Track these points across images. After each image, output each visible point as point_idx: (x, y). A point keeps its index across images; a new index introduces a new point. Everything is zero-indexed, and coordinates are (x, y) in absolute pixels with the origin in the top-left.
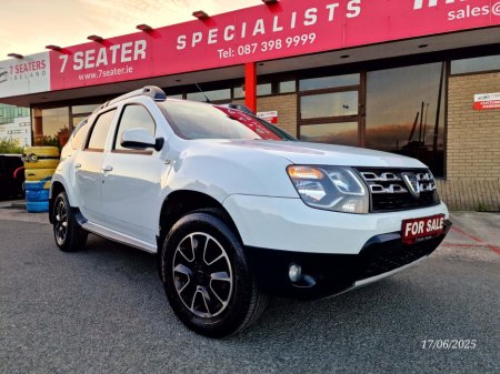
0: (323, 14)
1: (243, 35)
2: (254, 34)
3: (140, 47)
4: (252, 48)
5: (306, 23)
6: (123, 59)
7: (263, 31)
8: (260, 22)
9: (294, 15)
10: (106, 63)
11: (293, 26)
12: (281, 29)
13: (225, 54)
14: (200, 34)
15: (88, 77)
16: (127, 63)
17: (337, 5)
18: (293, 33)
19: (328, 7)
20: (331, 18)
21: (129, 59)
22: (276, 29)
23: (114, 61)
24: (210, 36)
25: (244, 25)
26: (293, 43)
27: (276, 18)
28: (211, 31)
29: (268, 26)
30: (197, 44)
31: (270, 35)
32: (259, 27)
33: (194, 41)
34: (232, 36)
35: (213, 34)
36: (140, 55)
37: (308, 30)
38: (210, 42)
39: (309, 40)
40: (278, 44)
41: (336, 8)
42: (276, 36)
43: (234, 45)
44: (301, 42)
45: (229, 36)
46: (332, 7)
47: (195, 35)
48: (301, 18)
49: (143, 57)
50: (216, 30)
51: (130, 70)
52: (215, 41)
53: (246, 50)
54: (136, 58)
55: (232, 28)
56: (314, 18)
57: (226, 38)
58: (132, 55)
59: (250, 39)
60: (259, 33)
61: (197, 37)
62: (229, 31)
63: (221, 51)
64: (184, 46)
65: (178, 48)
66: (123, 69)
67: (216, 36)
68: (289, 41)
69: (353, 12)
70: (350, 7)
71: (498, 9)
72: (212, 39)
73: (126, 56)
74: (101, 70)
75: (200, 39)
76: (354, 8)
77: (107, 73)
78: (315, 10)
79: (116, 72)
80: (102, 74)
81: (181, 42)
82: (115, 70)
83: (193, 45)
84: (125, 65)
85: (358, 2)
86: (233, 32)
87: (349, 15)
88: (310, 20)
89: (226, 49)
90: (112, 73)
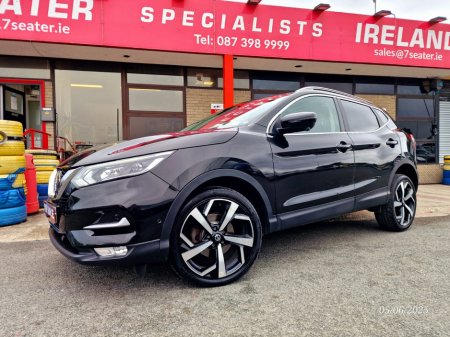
0: (295, 27)
1: (223, 26)
2: (234, 28)
3: (83, 5)
4: (232, 41)
5: (282, 31)
6: (52, 13)
7: (242, 27)
8: (240, 18)
9: (271, 21)
10: (18, 11)
11: (270, 30)
12: (259, 30)
13: (203, 41)
14: (173, 12)
16: (60, 20)
17: (305, 23)
18: (270, 37)
19: (299, 22)
20: (301, 33)
21: (64, 16)
22: (255, 29)
24: (185, 18)
25: (224, 17)
26: (271, 46)
27: (255, 20)
28: (186, 13)
29: (248, 24)
30: (167, 21)
31: (249, 34)
32: (240, 24)
33: (165, 19)
34: (210, 25)
35: (188, 16)
36: (82, 16)
37: (284, 38)
38: (185, 23)
39: (284, 47)
40: (258, 43)
41: (305, 26)
42: (255, 36)
43: (215, 32)
44: (277, 46)
45: (207, 22)
46: (302, 24)
47: (165, 11)
48: (277, 26)
49: (89, 17)
50: (192, 13)
51: (66, 29)
52: (191, 24)
53: (225, 42)
54: (75, 16)
55: (211, 16)
56: (288, 28)
57: (204, 24)
58: (69, 11)
59: (229, 32)
60: (238, 29)
61: (169, 15)
62: (208, 18)
63: (198, 36)
64: (151, 19)
65: (143, 19)
66: (51, 27)
67: (192, 19)
68: (267, 43)
69: (317, 33)
70: (315, 28)
71: (400, 55)
72: (188, 21)
73: (58, 10)
74: (9, 21)
75: (172, 18)
76: (318, 29)
77: (22, 26)
78: (288, 22)
79: (39, 28)
80: (10, 26)
81: (147, 15)
82: (37, 24)
83: (164, 22)
84: (55, 21)
85: (320, 25)
86: (212, 20)
87: (314, 34)
88: (285, 30)
89: (204, 35)
90: (31, 27)
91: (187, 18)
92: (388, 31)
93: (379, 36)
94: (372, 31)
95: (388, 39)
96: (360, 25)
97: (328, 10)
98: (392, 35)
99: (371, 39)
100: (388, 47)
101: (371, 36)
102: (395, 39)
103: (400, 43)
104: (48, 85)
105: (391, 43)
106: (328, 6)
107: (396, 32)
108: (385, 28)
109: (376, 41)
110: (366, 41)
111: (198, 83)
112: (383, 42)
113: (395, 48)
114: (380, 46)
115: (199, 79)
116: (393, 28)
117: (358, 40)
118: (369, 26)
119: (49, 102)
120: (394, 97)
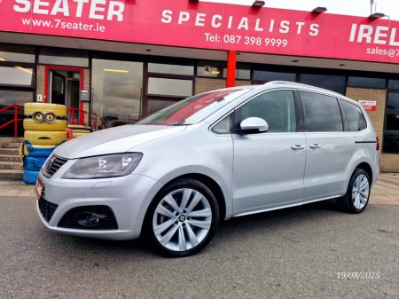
0: (293, 27)
1: (229, 27)
2: (239, 28)
3: (116, 8)
4: (236, 39)
5: (281, 31)
6: (92, 15)
7: (246, 27)
8: (245, 19)
9: (272, 22)
10: (67, 14)
11: (271, 30)
12: (261, 30)
13: (211, 38)
14: (188, 15)
15: (36, 23)
16: (98, 21)
17: (303, 24)
18: (270, 36)
19: (298, 23)
20: (299, 32)
21: (101, 17)
22: (257, 29)
23: (79, 14)
24: (198, 19)
25: (231, 18)
26: (270, 43)
27: (258, 21)
28: (199, 15)
29: (252, 25)
30: (183, 22)
31: (252, 33)
32: (244, 23)
33: (181, 20)
34: (219, 25)
35: (201, 17)
36: (115, 17)
38: (197, 24)
39: (282, 45)
40: (259, 41)
41: (302, 26)
42: (257, 34)
43: (222, 32)
44: (276, 44)
45: (216, 23)
46: (300, 24)
47: (182, 13)
48: (277, 26)
49: (120, 18)
50: (204, 15)
51: (102, 29)
52: (203, 25)
53: (231, 39)
54: (110, 18)
55: (220, 18)
56: (288, 29)
57: (213, 25)
58: (105, 14)
59: (234, 31)
60: (243, 29)
61: (184, 16)
62: (217, 19)
63: (207, 34)
64: (169, 21)
65: (163, 20)
66: (91, 26)
67: (203, 20)
68: (267, 41)
69: (314, 32)
70: (312, 28)
71: (391, 53)
72: (200, 22)
73: (97, 13)
74: (59, 21)
75: (187, 19)
76: (314, 29)
77: (69, 25)
78: (288, 23)
79: (82, 27)
80: (60, 25)
81: (166, 16)
82: (80, 24)
83: (180, 22)
84: (94, 21)
85: (317, 25)
86: (220, 21)
87: (311, 34)
88: (284, 29)
89: (213, 34)
90: (76, 27)
91: (199, 19)
92: (382, 32)
93: (373, 36)
94: (366, 31)
95: (381, 38)
96: (354, 26)
97: (326, 12)
98: (385, 35)
99: (364, 39)
100: (381, 46)
101: (365, 35)
102: (387, 39)
103: (392, 43)
104: (86, 72)
105: (384, 42)
106: (325, 9)
107: (389, 33)
108: (379, 28)
109: (369, 41)
110: (360, 40)
111: (206, 74)
112: (377, 41)
113: (387, 47)
114: (373, 45)
115: (207, 70)
116: (386, 29)
117: (352, 39)
118: (363, 27)
119: (86, 85)
120: (385, 91)
